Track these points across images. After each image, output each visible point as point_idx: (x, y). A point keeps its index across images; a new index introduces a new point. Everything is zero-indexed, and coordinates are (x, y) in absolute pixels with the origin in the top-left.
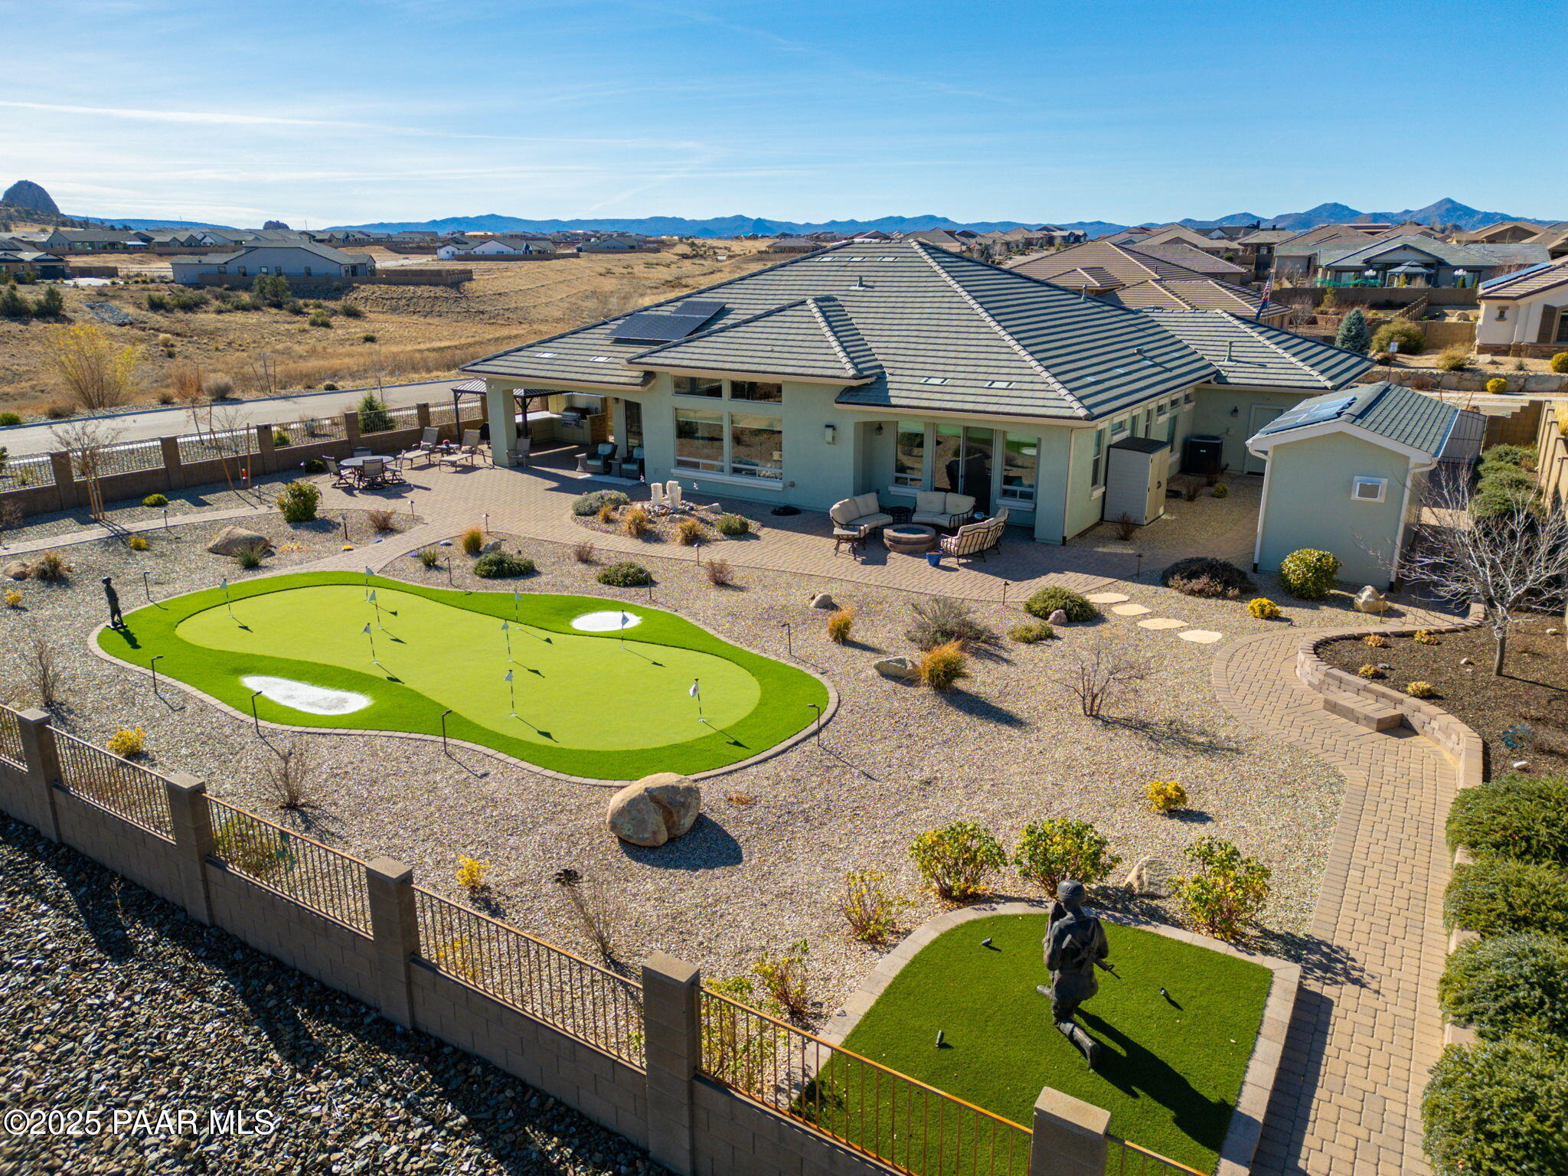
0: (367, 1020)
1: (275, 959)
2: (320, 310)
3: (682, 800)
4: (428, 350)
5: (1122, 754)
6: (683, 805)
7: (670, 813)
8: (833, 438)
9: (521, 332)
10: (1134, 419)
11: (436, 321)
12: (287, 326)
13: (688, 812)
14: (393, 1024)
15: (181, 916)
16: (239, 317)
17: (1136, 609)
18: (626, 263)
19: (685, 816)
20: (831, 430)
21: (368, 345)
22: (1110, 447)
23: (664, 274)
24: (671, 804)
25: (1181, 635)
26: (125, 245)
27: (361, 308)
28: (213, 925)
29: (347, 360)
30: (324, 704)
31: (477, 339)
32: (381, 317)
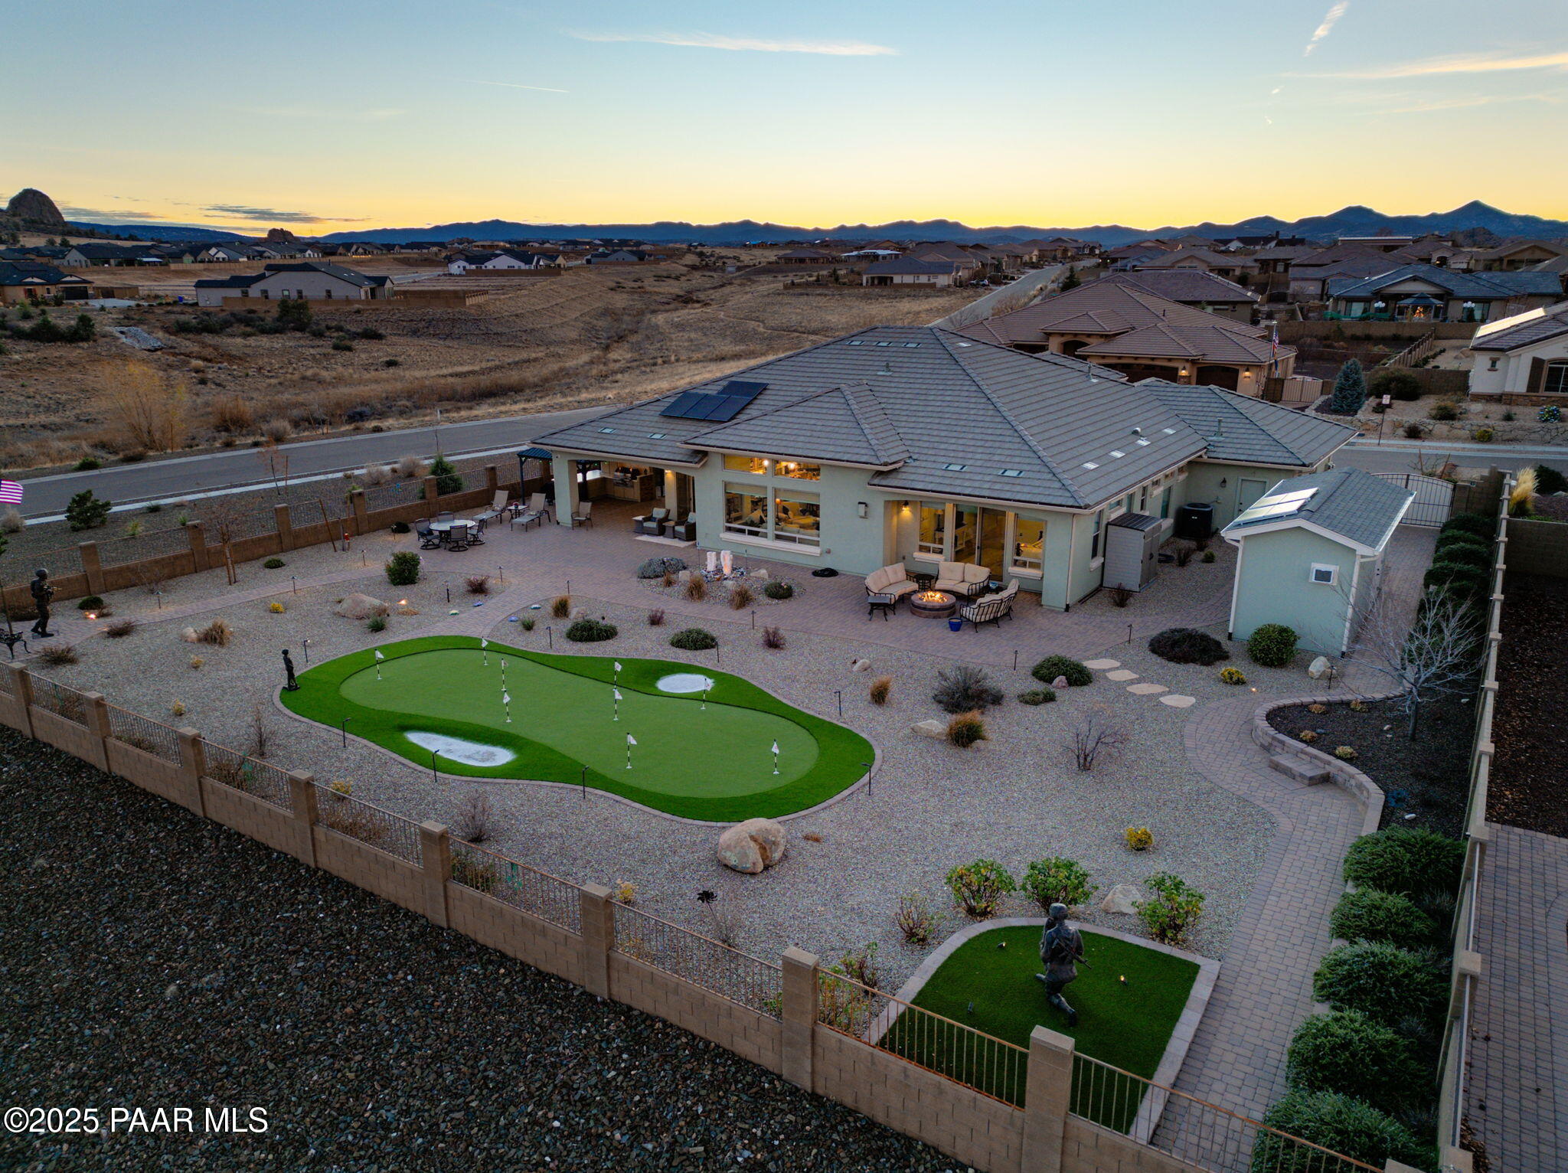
0: (576, 993)
1: (500, 952)
2: (341, 334)
3: (773, 839)
4: (451, 375)
5: (1107, 803)
8: (865, 513)
9: (540, 355)
10: (1131, 497)
11: (455, 343)
12: (312, 351)
13: (777, 848)
14: (595, 996)
15: (423, 921)
16: (264, 341)
17: (1126, 675)
18: (637, 276)
19: (776, 851)
20: (863, 506)
21: (392, 370)
22: (1108, 524)
23: (674, 288)
24: (765, 842)
25: (1162, 699)
26: (141, 262)
27: (382, 331)
28: (449, 928)
29: (374, 386)
30: (476, 757)
31: (497, 363)
32: (402, 340)
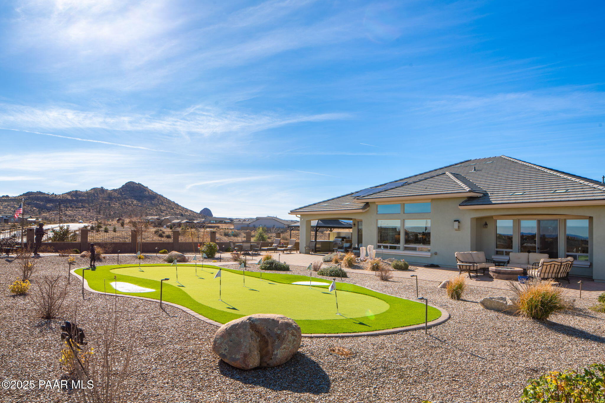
3: (279, 332)
6: (278, 336)
7: (267, 342)
8: (459, 227)
13: (282, 344)
20: (457, 223)
24: (268, 334)
26: (225, 222)
